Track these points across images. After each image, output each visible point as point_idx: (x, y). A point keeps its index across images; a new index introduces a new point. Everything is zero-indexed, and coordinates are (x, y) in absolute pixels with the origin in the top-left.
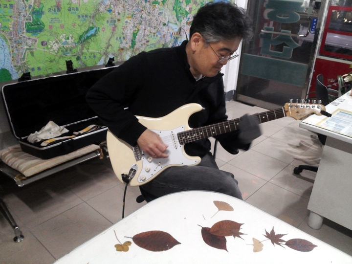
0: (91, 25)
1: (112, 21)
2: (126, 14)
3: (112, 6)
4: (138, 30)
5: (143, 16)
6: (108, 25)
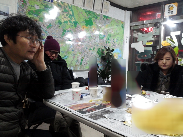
0: (65, 55)
1: (73, 54)
2: (79, 52)
3: (74, 49)
4: (83, 59)
5: (85, 54)
6: (72, 55)
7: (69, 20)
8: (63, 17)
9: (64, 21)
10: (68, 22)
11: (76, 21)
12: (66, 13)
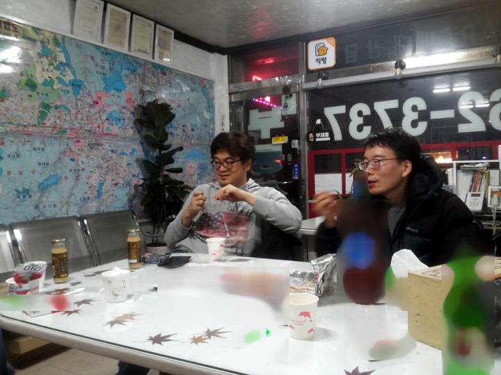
0: (52, 173)
1: (75, 170)
2: (91, 163)
4: (105, 180)
6: (71, 173)
7: (57, 78)
8: (39, 69)
9: (43, 81)
10: (56, 81)
11: (78, 78)
12: (47, 58)
